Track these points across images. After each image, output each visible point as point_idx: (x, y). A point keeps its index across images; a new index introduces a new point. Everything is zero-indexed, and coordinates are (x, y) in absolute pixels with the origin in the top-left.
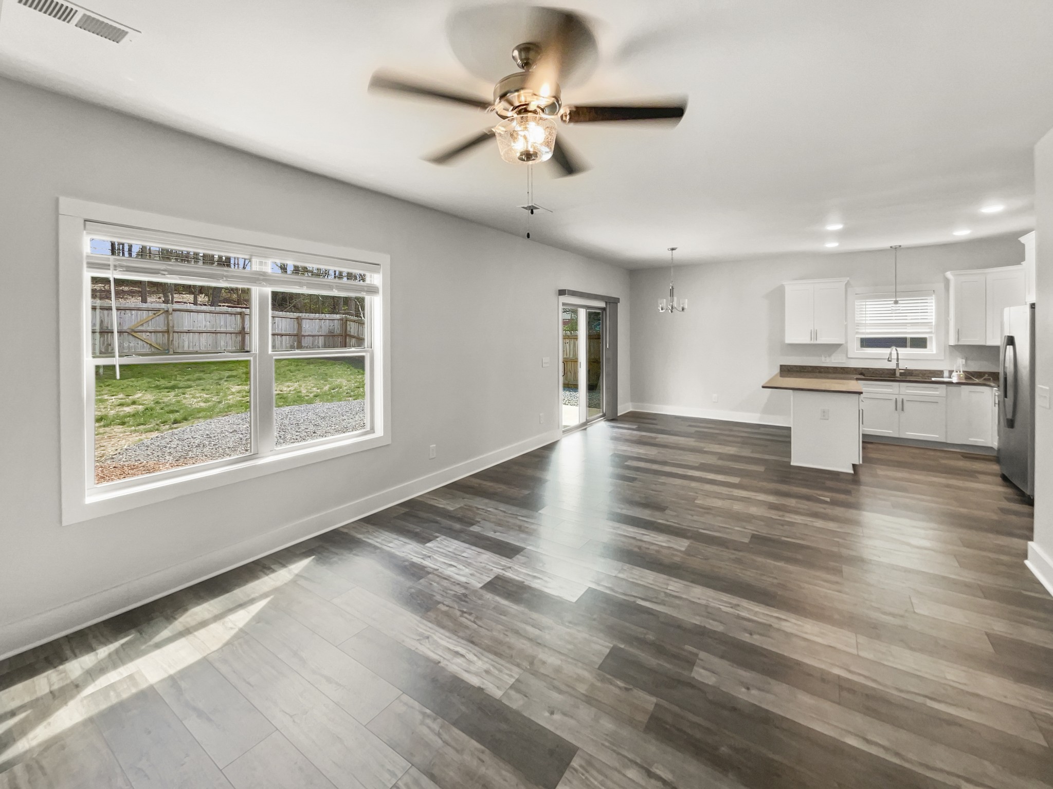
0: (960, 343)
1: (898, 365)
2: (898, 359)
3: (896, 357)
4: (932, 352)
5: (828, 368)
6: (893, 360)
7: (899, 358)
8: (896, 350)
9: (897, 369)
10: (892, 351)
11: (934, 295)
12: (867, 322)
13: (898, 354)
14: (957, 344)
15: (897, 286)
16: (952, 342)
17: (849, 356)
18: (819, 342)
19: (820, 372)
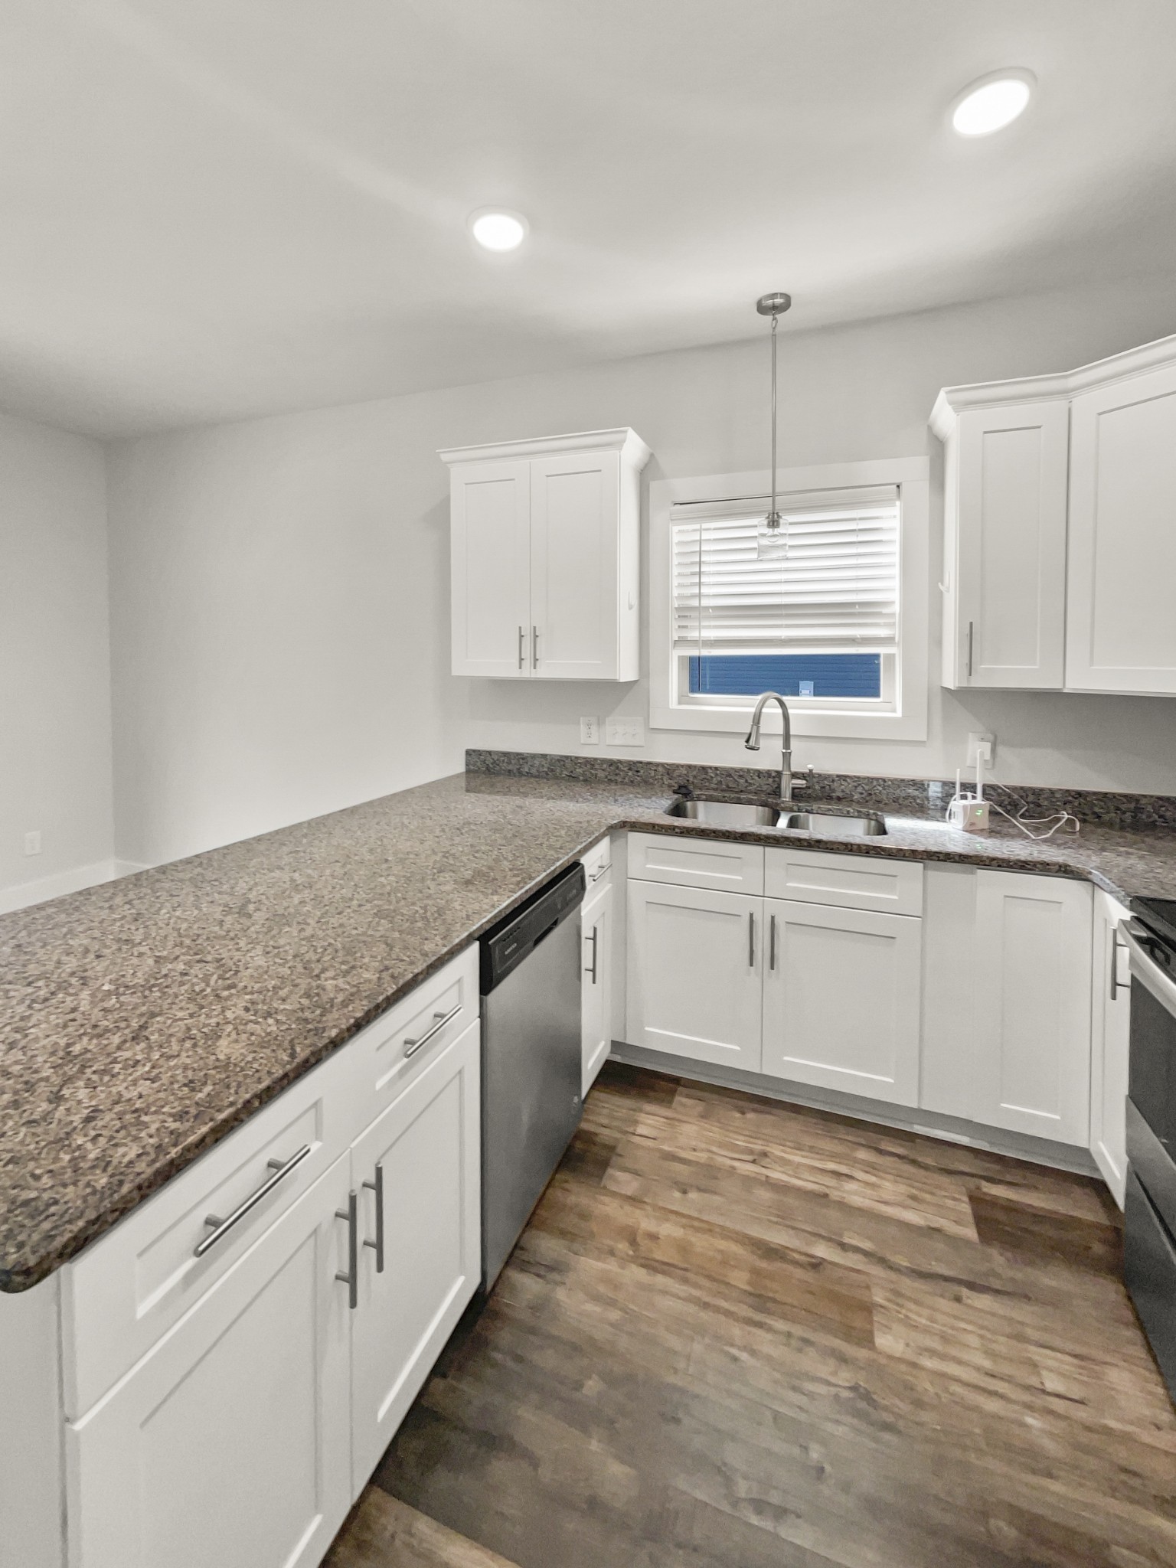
0: (978, 682)
1: (787, 757)
2: (787, 737)
3: (780, 729)
4: (894, 711)
5: (590, 763)
6: (763, 743)
7: (792, 732)
8: (782, 704)
9: (786, 772)
10: (763, 704)
11: (898, 503)
12: (705, 602)
13: (786, 718)
14: (965, 685)
15: (778, 471)
16: (951, 680)
17: (653, 725)
18: (543, 672)
19: (572, 778)
